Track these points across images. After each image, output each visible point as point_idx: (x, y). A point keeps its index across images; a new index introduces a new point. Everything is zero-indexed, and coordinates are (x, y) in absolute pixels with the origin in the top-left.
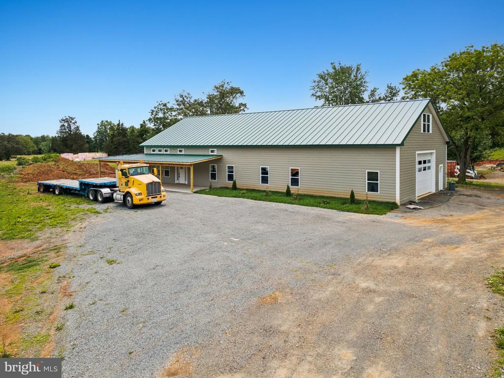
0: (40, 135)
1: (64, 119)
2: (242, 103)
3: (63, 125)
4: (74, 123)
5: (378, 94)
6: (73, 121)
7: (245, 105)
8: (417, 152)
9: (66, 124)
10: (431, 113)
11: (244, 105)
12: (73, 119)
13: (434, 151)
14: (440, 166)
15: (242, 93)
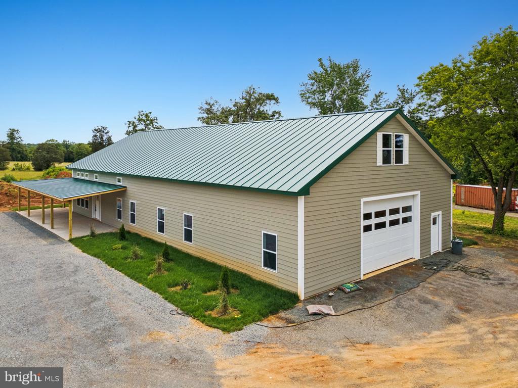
0: (77, 142)
1: (97, 128)
2: (275, 111)
3: (95, 136)
4: (106, 133)
5: (384, 100)
6: (106, 132)
7: (279, 113)
8: (363, 200)
9: (98, 134)
10: (407, 131)
11: (277, 113)
12: (105, 129)
13: (418, 192)
14: (433, 214)
15: (276, 100)
